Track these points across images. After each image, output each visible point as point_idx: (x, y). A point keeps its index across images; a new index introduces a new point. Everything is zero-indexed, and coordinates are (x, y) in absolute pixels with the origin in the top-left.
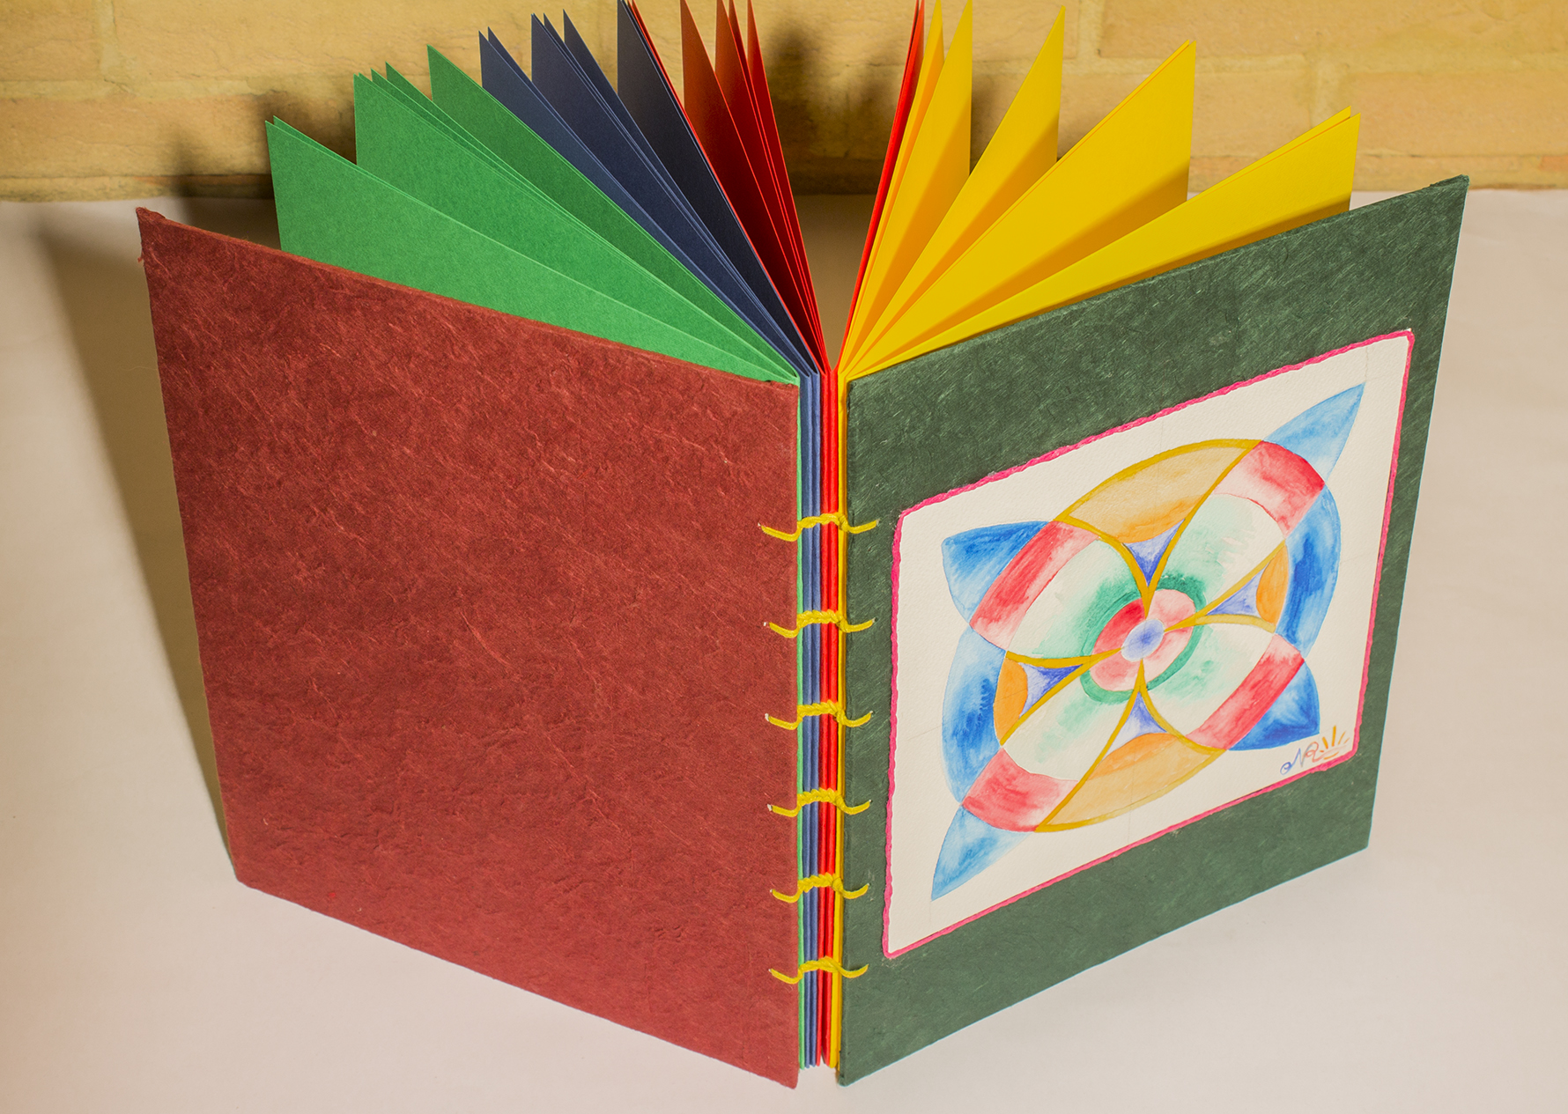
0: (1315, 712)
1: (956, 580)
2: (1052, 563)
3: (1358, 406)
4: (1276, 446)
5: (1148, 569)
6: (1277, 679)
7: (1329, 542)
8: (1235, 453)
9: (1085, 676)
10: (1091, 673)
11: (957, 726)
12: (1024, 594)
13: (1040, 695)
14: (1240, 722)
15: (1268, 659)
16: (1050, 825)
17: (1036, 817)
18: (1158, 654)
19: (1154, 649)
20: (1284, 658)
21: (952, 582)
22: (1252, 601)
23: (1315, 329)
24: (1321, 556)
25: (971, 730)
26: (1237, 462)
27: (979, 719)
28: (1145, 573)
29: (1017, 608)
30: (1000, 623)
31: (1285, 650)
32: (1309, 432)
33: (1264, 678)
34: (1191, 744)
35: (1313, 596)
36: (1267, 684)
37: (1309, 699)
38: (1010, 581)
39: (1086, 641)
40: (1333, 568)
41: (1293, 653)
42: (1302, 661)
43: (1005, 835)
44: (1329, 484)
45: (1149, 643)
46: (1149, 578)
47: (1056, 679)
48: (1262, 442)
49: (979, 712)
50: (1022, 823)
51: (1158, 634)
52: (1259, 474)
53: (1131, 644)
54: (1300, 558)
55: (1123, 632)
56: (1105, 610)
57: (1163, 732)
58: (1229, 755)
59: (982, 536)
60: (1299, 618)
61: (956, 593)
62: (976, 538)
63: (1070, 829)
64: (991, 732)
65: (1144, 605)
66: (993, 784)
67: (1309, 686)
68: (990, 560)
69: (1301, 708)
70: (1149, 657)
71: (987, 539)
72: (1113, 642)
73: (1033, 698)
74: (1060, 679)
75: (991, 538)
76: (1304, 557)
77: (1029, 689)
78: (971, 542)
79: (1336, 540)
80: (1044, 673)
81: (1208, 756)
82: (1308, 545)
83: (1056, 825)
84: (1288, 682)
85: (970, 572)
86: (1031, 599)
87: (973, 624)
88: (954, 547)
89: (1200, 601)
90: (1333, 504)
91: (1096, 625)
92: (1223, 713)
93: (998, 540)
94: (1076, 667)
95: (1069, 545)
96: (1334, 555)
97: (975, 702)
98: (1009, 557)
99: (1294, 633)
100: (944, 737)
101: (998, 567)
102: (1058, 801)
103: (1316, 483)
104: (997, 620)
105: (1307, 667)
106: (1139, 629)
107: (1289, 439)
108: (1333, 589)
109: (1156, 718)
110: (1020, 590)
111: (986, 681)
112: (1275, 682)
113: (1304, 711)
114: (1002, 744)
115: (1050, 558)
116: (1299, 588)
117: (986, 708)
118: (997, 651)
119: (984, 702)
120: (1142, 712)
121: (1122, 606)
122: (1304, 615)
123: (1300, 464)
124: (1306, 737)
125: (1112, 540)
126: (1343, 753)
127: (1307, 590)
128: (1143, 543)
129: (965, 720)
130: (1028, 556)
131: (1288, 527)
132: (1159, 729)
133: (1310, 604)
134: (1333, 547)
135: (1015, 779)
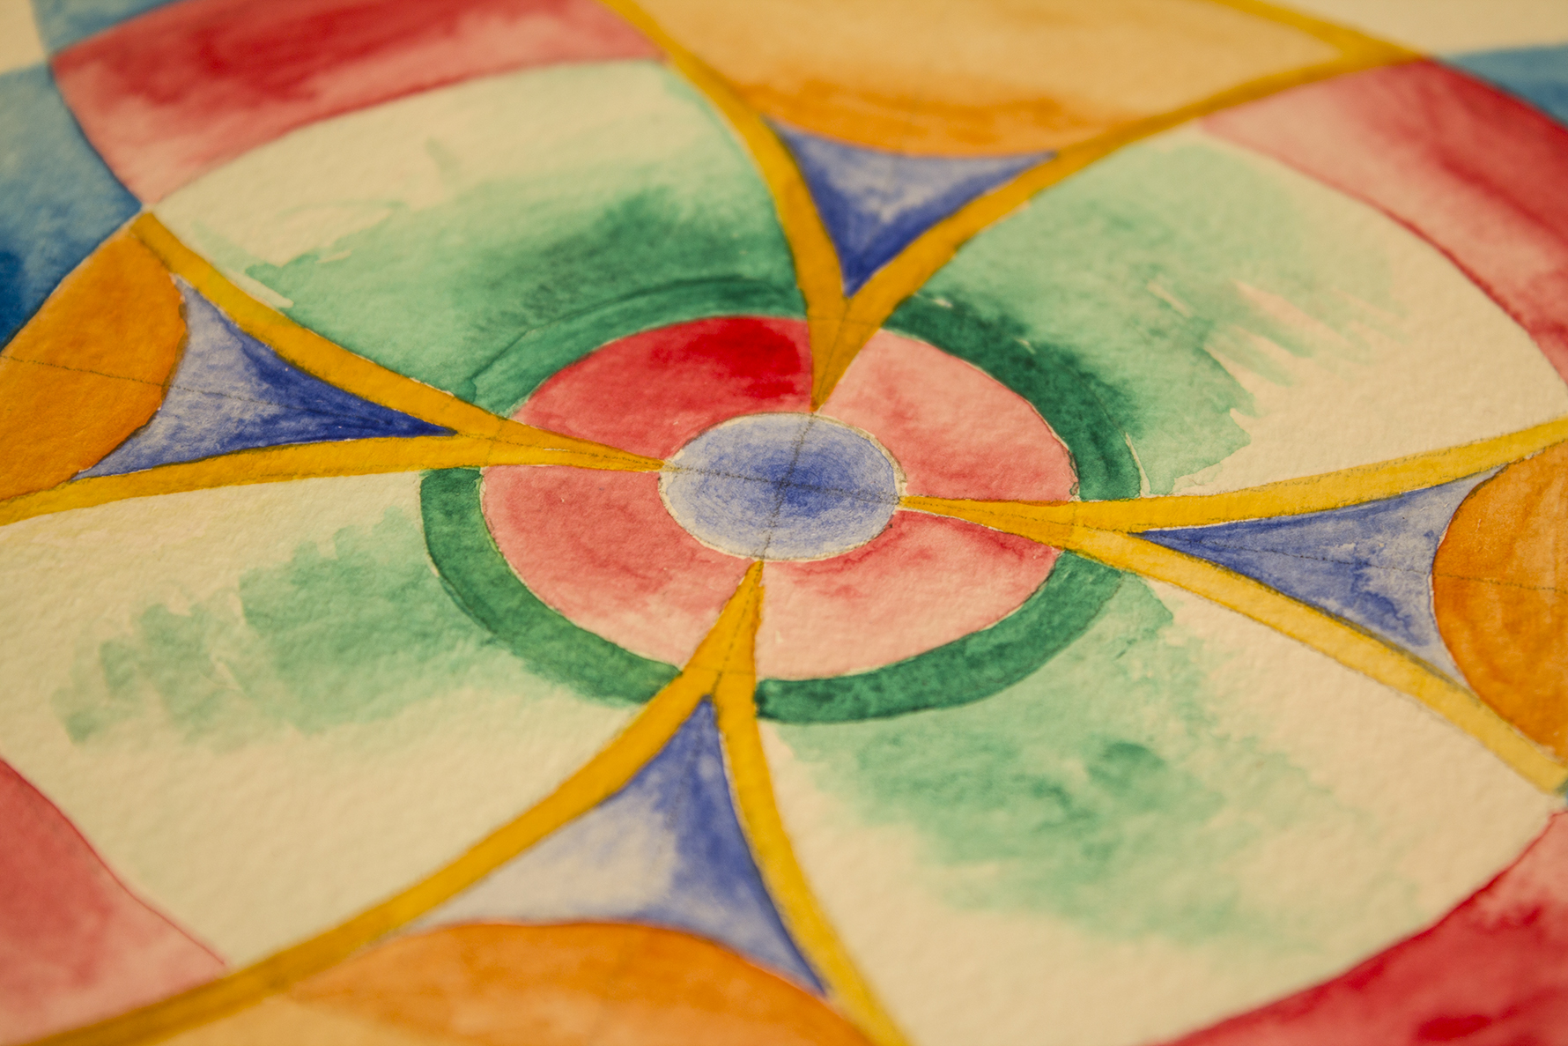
9: (448, 482)
10: (483, 487)
18: (850, 578)
19: (831, 549)
22: (1405, 584)
26: (1313, 76)
29: (252, 107)
39: (501, 354)
47: (309, 423)
52: (1420, 148)
53: (716, 470)
55: (689, 404)
56: (624, 288)
57: (805, 981)
65: (814, 352)
70: (808, 570)
72: (635, 420)
73: (174, 436)
77: (173, 395)
80: (268, 374)
87: (60, 66)
89: (1112, 465)
91: (568, 317)
94: (422, 429)
109: (774, 876)
110: (294, 59)
118: (104, 187)
120: (706, 812)
121: (714, 310)
132: (778, 948)
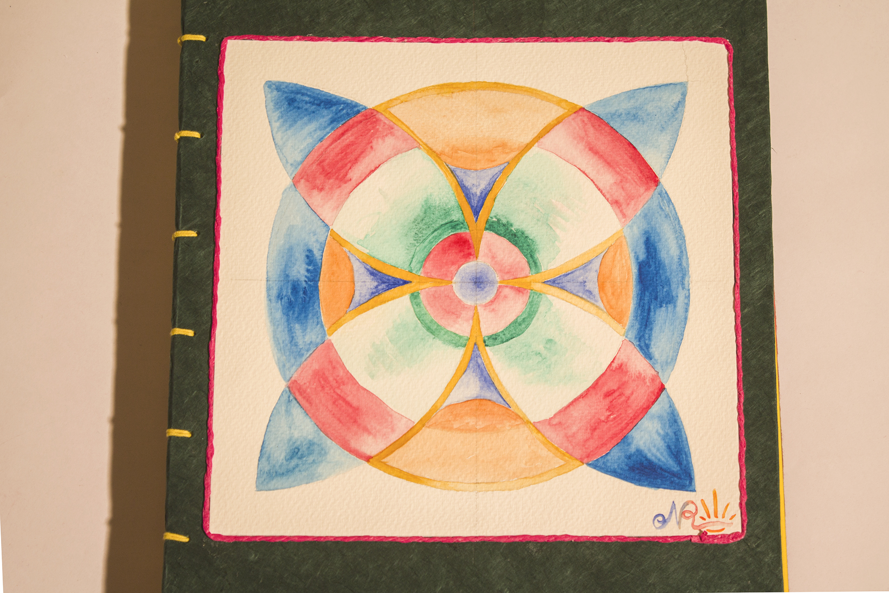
0: (687, 460)
1: (279, 128)
2: (373, 154)
3: (684, 106)
4: (599, 118)
5: (475, 202)
6: (634, 396)
7: (674, 251)
8: (556, 112)
9: (414, 296)
10: (421, 296)
11: (281, 289)
12: (346, 175)
13: (368, 297)
14: (596, 433)
15: (621, 366)
16: (385, 463)
17: (371, 446)
18: (493, 306)
19: (489, 299)
20: (640, 373)
21: (275, 130)
22: (593, 286)
23: (625, 10)
24: (667, 262)
25: (296, 300)
26: (559, 121)
27: (305, 293)
28: (472, 207)
29: (340, 187)
30: (323, 193)
31: (638, 363)
32: (634, 116)
33: (619, 388)
34: (540, 436)
35: (663, 309)
36: (623, 398)
37: (677, 440)
38: (332, 154)
39: (414, 256)
40: (683, 284)
41: (650, 372)
42: (662, 388)
43: (335, 451)
44: (664, 180)
45: (483, 290)
46: (476, 213)
47: (383, 286)
48: (583, 109)
49: (304, 284)
50: (353, 444)
51: (492, 283)
52: (584, 143)
53: (462, 281)
54: (642, 256)
55: (453, 263)
56: (432, 230)
57: (507, 406)
58: (585, 470)
59: (303, 94)
60: (651, 330)
61: (280, 143)
62: (298, 93)
63: (407, 479)
64: (317, 315)
65: (473, 241)
66: (320, 377)
67: (673, 420)
68: (310, 121)
69: (669, 447)
70: (485, 306)
71: (307, 99)
72: (444, 270)
73: (360, 295)
74: (389, 288)
75: (312, 100)
76: (647, 257)
77: (356, 284)
78: (293, 96)
79: (682, 252)
80: (372, 274)
81: (562, 463)
82: (650, 245)
83: (392, 467)
84: (648, 407)
85: (291, 126)
86: (353, 183)
87: (295, 182)
88: (275, 93)
89: (535, 263)
90: (671, 206)
91: (423, 242)
92: (575, 412)
93: (319, 105)
94: (405, 282)
95: (390, 141)
96: (684, 272)
97: (300, 271)
98: (330, 128)
99: (648, 346)
100: (269, 296)
101: (319, 133)
102: (394, 437)
103: (652, 179)
104: (321, 190)
105: (668, 397)
106: (469, 267)
107: (613, 115)
108: (687, 310)
109: (496, 384)
110: (343, 167)
111: (310, 251)
112: (632, 398)
113: (671, 451)
114: (330, 335)
115: (372, 147)
116: (647, 294)
117: (312, 283)
118: (320, 223)
119: (309, 275)
120: (482, 371)
121: (450, 233)
122: (656, 329)
123: (627, 146)
124: (679, 489)
125: (436, 155)
126: (728, 531)
127: (656, 298)
128: (469, 172)
129: (290, 287)
130: (349, 134)
131: (624, 215)
133: (661, 316)
134: (680, 259)
135: (344, 384)
